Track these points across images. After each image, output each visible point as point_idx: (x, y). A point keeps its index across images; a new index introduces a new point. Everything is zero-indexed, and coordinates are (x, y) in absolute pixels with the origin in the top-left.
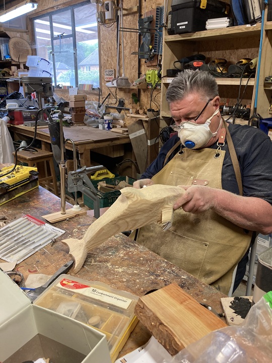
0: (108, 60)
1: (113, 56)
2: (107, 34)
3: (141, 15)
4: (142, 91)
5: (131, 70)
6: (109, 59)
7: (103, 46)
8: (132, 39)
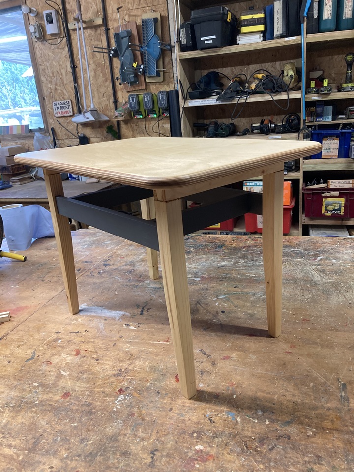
0: (56, 89)
1: (65, 82)
2: (50, 54)
3: (107, 30)
4: (122, 123)
5: (99, 98)
6: (58, 87)
7: (44, 70)
8: (96, 59)
